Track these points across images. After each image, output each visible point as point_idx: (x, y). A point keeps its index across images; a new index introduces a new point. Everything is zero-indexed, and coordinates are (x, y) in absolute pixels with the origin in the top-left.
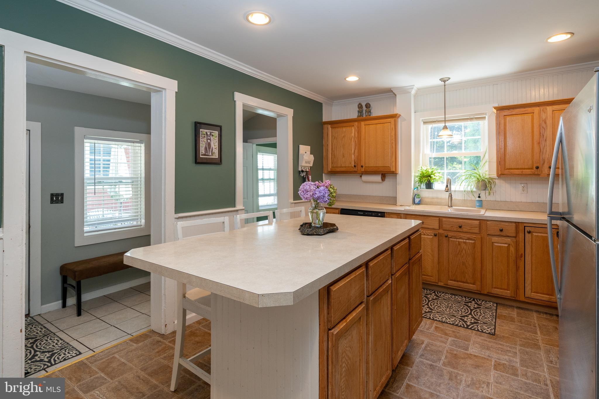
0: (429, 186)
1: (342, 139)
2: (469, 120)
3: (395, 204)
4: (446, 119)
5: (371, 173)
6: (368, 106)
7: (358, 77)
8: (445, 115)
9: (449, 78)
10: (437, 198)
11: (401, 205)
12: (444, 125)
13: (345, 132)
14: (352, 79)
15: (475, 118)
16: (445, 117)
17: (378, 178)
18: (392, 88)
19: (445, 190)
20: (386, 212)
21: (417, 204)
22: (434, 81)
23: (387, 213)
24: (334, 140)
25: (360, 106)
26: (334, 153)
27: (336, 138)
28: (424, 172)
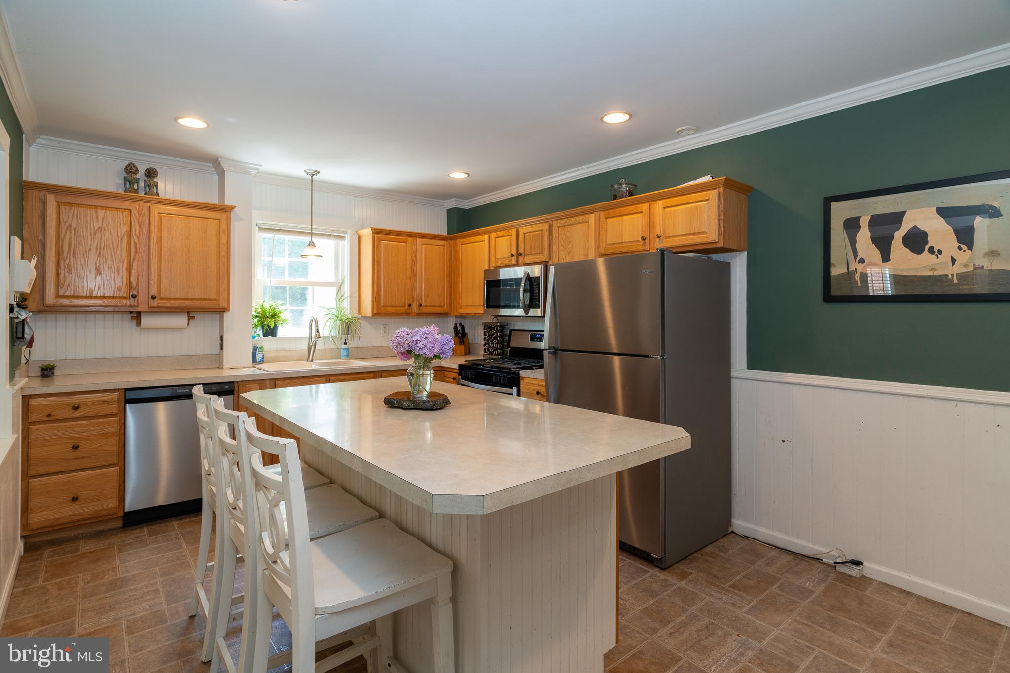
0: (270, 332)
1: (95, 233)
2: (325, 237)
3: (220, 367)
4: (313, 232)
5: (173, 310)
6: (151, 173)
7: (205, 122)
8: (312, 225)
9: (319, 172)
10: (284, 350)
11: (232, 366)
12: (310, 239)
13: (103, 219)
14: (192, 122)
15: (333, 235)
16: (312, 227)
17: (182, 320)
18: (221, 157)
19: (316, 336)
20: (237, 382)
21: (259, 361)
22: (297, 168)
23: (239, 382)
24: (68, 233)
25: (131, 169)
26: (67, 262)
27: (75, 229)
28: (267, 308)
